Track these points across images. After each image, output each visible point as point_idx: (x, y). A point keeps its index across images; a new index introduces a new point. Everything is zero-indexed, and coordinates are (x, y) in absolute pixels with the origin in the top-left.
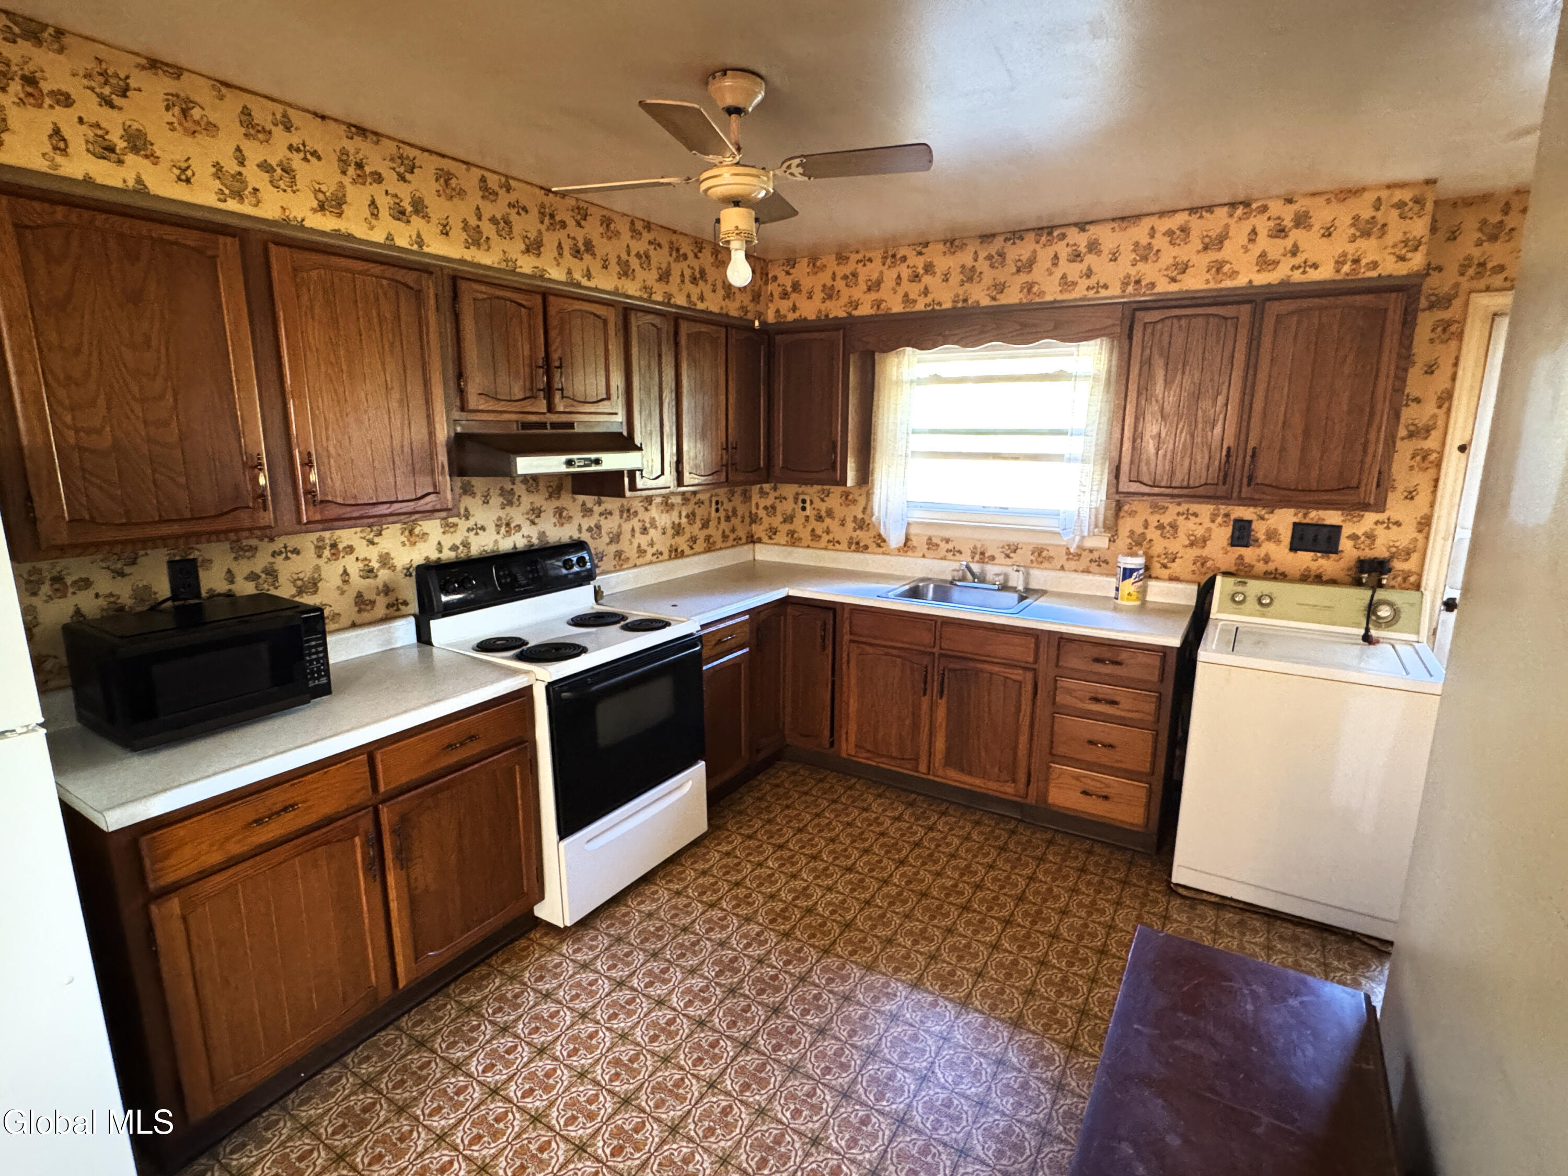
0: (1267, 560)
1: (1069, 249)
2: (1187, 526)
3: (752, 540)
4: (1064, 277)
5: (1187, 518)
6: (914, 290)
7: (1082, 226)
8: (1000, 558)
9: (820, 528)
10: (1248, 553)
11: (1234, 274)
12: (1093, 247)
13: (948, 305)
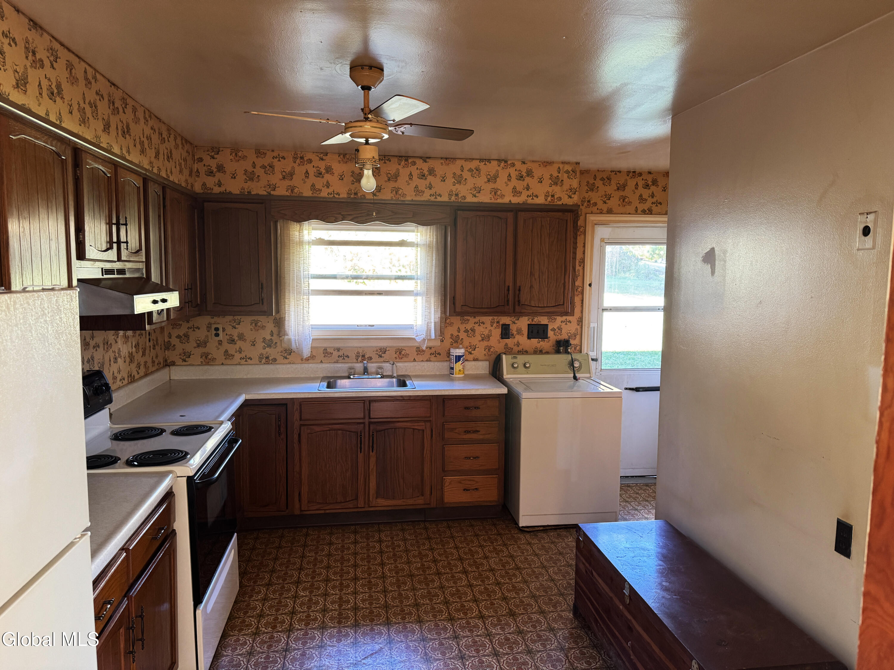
0: (518, 344)
1: (418, 171)
2: (479, 329)
3: (168, 364)
4: (416, 187)
5: (479, 325)
6: (319, 183)
7: (425, 159)
8: (375, 357)
9: (232, 350)
10: (510, 342)
11: (502, 196)
12: (432, 172)
13: (344, 195)
